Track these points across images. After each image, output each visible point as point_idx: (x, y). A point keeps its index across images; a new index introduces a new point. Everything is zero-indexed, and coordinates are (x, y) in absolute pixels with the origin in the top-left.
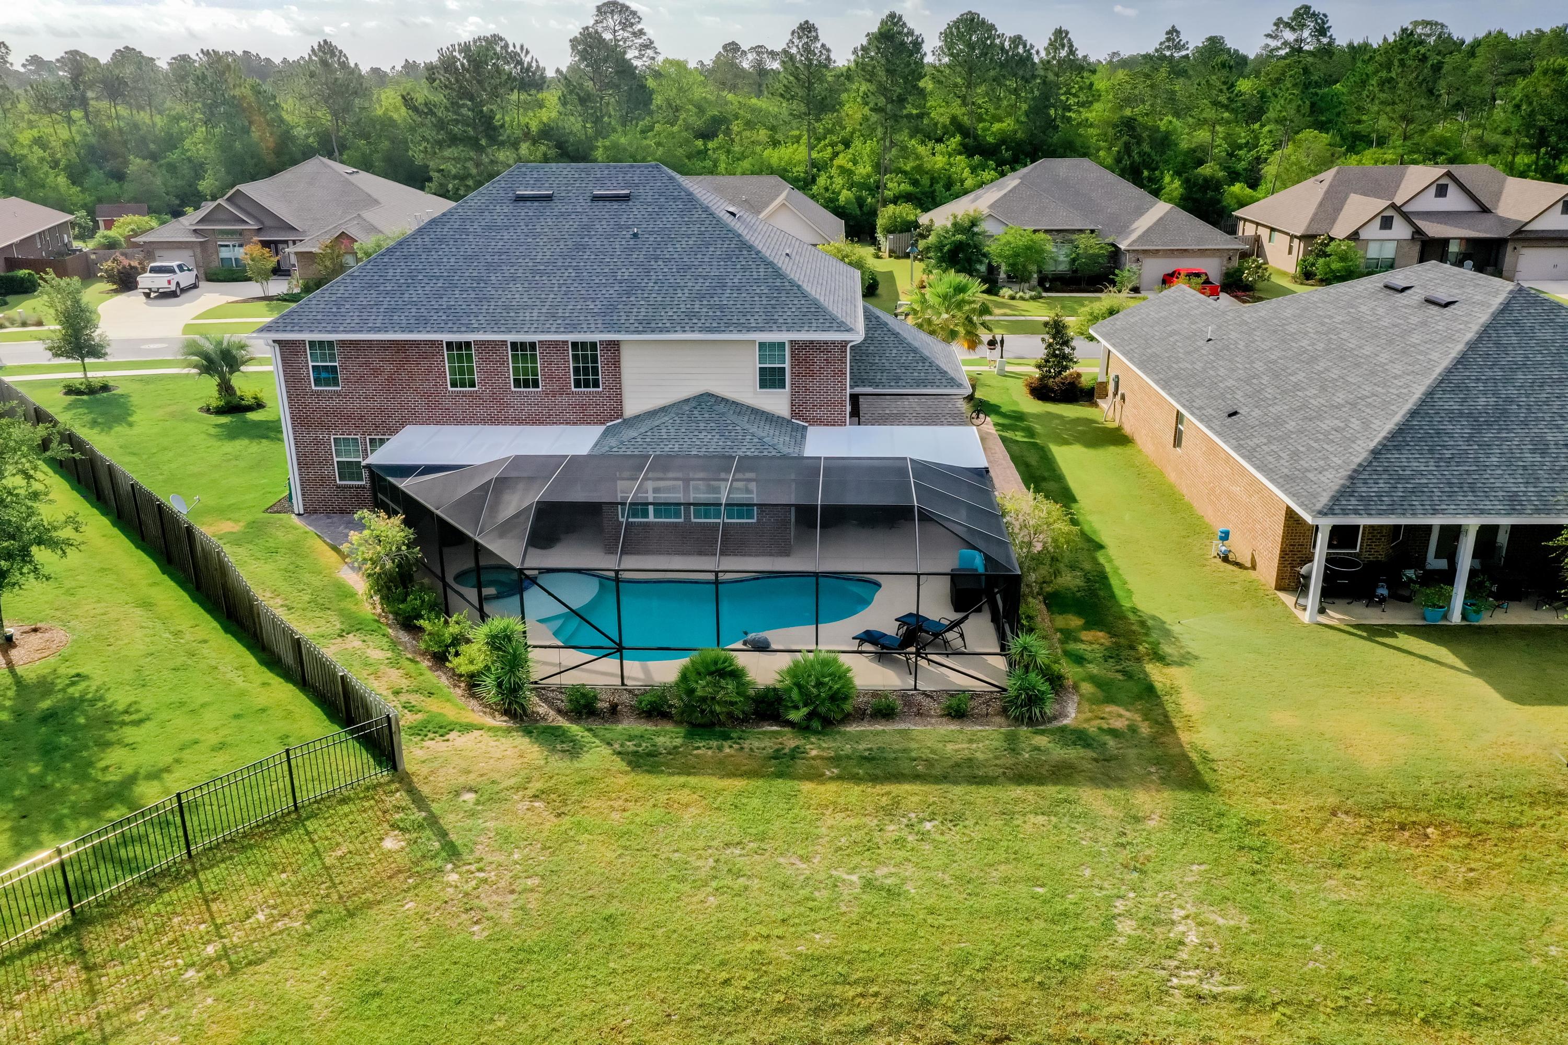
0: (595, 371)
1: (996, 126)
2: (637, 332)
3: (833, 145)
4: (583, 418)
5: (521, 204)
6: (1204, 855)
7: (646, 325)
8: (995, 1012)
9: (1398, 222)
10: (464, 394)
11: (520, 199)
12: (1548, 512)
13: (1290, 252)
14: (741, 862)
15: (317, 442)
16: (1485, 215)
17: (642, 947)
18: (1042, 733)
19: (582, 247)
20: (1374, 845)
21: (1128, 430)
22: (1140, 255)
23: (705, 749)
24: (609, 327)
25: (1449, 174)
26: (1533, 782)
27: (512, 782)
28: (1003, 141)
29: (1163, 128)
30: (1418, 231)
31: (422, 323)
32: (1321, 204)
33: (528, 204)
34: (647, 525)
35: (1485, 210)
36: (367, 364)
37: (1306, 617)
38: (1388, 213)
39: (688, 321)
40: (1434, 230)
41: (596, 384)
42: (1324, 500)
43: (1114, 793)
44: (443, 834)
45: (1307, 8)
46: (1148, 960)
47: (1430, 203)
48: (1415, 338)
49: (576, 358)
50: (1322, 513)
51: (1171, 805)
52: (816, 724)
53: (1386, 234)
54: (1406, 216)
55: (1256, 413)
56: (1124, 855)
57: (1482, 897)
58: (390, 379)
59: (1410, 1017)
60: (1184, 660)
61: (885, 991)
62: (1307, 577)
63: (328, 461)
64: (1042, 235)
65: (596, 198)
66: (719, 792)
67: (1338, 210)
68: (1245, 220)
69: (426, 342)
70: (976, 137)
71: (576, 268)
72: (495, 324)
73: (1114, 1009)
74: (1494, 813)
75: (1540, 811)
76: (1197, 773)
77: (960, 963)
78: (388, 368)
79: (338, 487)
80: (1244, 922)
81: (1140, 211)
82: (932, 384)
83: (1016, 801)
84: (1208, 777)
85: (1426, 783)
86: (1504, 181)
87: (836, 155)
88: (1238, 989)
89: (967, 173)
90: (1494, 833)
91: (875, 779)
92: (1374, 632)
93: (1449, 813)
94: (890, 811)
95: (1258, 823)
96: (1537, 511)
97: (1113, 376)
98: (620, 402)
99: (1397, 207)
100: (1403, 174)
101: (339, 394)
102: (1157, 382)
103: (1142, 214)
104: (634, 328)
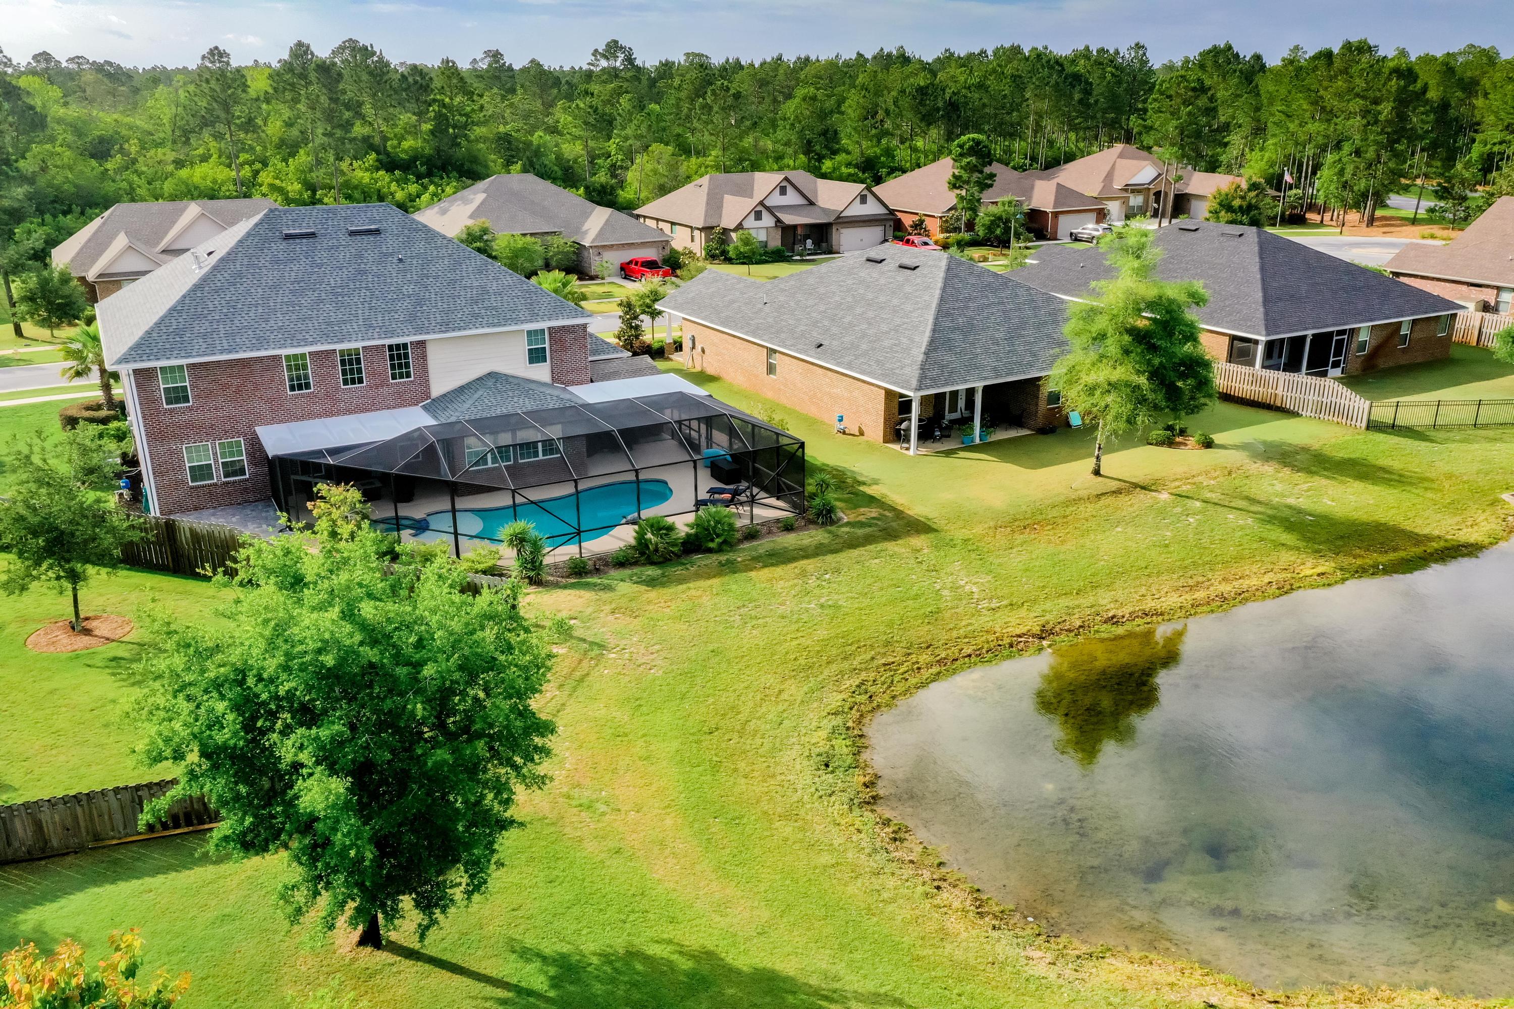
0: (407, 365)
1: (406, 145)
2: (439, 332)
4: (402, 401)
5: (291, 241)
6: (956, 558)
7: (446, 326)
8: (919, 638)
9: (765, 215)
10: (303, 396)
11: (289, 237)
12: (1011, 374)
13: (692, 240)
14: (753, 613)
15: (172, 453)
16: (812, 207)
17: (743, 657)
18: (842, 526)
19: (362, 273)
20: (1019, 538)
21: (710, 371)
22: (601, 249)
23: (677, 571)
24: (419, 330)
25: (786, 179)
26: (1062, 498)
27: (590, 610)
28: (414, 159)
29: (535, 143)
30: (778, 221)
31: (262, 342)
32: (707, 204)
35: (811, 203)
36: (217, 381)
37: (911, 452)
38: (758, 209)
39: (475, 319)
40: (789, 219)
41: (408, 376)
42: (914, 383)
43: (900, 542)
44: (584, 640)
45: (616, 42)
46: (964, 602)
47: (776, 200)
48: (908, 289)
49: (392, 358)
50: (919, 389)
51: (928, 541)
52: (724, 547)
53: (758, 224)
54: (768, 209)
55: (835, 343)
56: (924, 567)
57: (1069, 546)
58: (238, 391)
59: (1071, 593)
60: (876, 482)
61: (869, 643)
62: (908, 430)
63: (181, 467)
64: (528, 238)
65: (353, 233)
66: (711, 587)
67: (721, 207)
68: (645, 217)
69: (268, 357)
70: (388, 154)
71: (367, 289)
72: (326, 337)
73: (964, 623)
74: (1055, 513)
75: (1071, 509)
76: (928, 526)
77: (890, 624)
78: (236, 382)
79: (192, 488)
80: (989, 578)
81: (586, 216)
82: (604, 352)
83: (860, 556)
84: (935, 526)
85: (1024, 508)
86: (817, 182)
88: (1005, 602)
90: (1060, 521)
91: (784, 563)
92: (948, 453)
93: (1040, 517)
94: (804, 574)
95: (969, 540)
96: (1007, 375)
97: (690, 336)
98: (428, 387)
99: (761, 203)
100: (753, 180)
101: (190, 409)
102: (746, 334)
103: (588, 217)
104: (437, 330)
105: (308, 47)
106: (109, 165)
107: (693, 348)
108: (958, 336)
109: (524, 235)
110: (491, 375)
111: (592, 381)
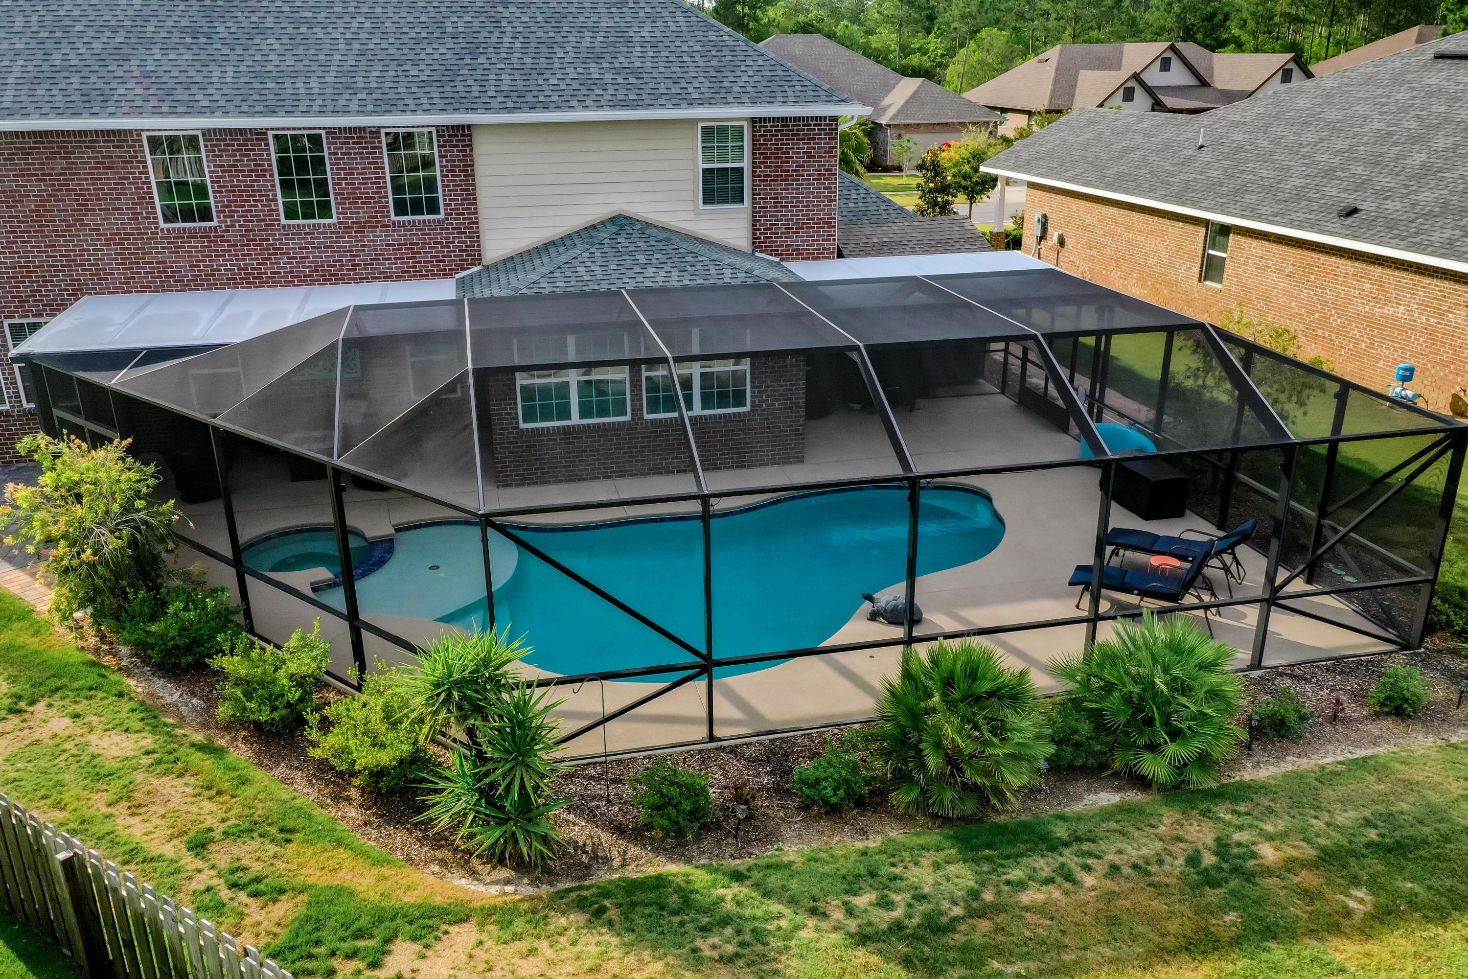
0: (431, 184)
2: (505, 109)
4: (416, 264)
7: (519, 97)
9: (1140, 94)
10: (193, 234)
16: (1204, 88)
22: (902, 129)
24: (453, 101)
25: (1171, 49)
30: (1157, 103)
32: (1055, 81)
34: (567, 432)
35: (1204, 83)
38: (1130, 84)
40: (1172, 102)
41: (433, 208)
47: (1159, 77)
49: (395, 162)
53: (1128, 104)
54: (1144, 85)
55: (1392, 203)
58: (42, 211)
67: (1074, 85)
69: (107, 137)
72: (243, 101)
78: (36, 188)
81: (888, 89)
86: (1211, 60)
97: (1037, 216)
98: (476, 236)
99: (1136, 77)
100: (1122, 53)
102: (1163, 199)
104: (495, 104)
107: (1043, 237)
110: (618, 222)
111: (840, 255)
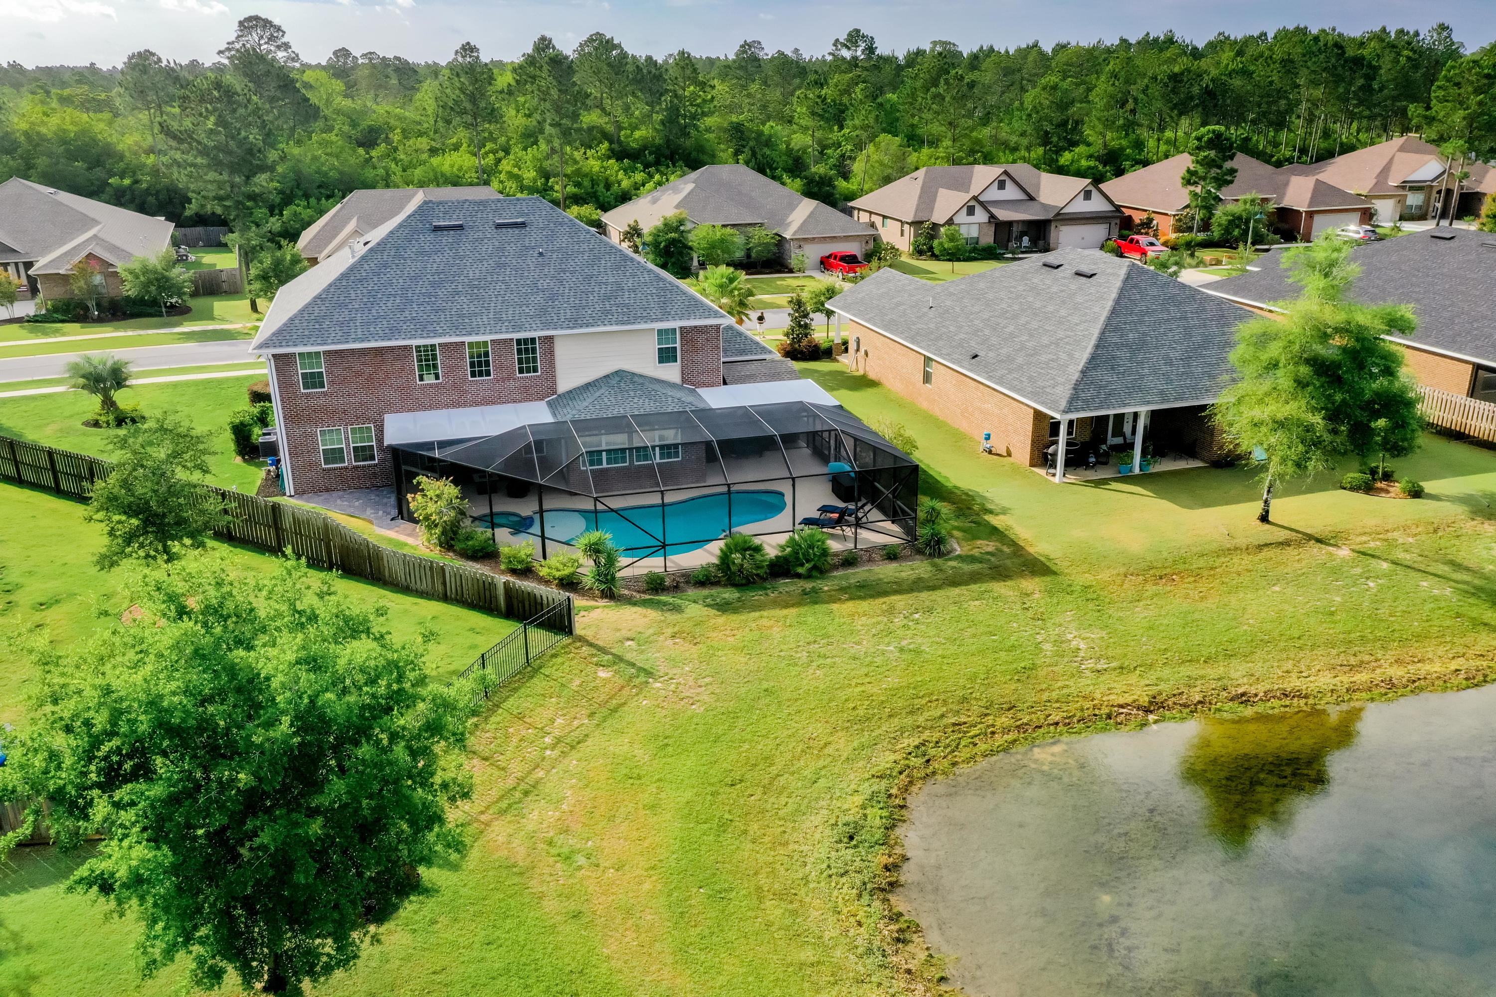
0: (535, 360)
1: (637, 134)
2: (567, 328)
3: (494, 152)
4: (527, 395)
5: (439, 233)
6: (1070, 607)
7: (575, 322)
8: (1002, 697)
9: (978, 210)
10: (431, 386)
11: (437, 229)
12: (1182, 399)
13: (902, 235)
14: (823, 651)
15: (306, 435)
16: (1031, 203)
17: (796, 700)
18: (950, 559)
19: (501, 266)
20: (1151, 589)
21: (872, 375)
22: (802, 242)
23: (756, 596)
24: (546, 325)
25: (1006, 173)
26: (1214, 546)
27: (651, 631)
28: (644, 148)
29: (766, 132)
30: (992, 216)
31: (393, 332)
32: (920, 197)
33: (445, 233)
34: (602, 470)
35: (1032, 198)
36: (350, 368)
37: (1056, 480)
38: (972, 203)
39: (605, 316)
40: (1004, 215)
41: (535, 370)
42: (1063, 404)
43: (1009, 583)
44: (633, 665)
45: (858, 31)
46: (1066, 660)
47: (994, 194)
48: (1079, 299)
49: (519, 352)
50: (1065, 412)
51: (1043, 584)
52: (814, 573)
53: (971, 219)
54: (982, 204)
55: (991, 354)
56: (1030, 614)
57: (1210, 603)
58: (370, 378)
59: (1198, 661)
60: (1004, 511)
61: (942, 697)
62: (1055, 455)
63: (316, 450)
64: (729, 230)
65: (499, 226)
66: (786, 617)
67: (934, 200)
68: (859, 210)
69: (400, 347)
70: (619, 142)
71: (504, 282)
72: (457, 329)
73: (1060, 684)
74: (1201, 563)
75: (1223, 559)
76: (1048, 567)
77: (973, 678)
78: (368, 370)
79: (324, 470)
80: (1104, 634)
81: (792, 207)
82: (751, 352)
83: (959, 595)
84: (1054, 568)
85: (1165, 554)
86: (1039, 177)
87: (498, 161)
88: (1114, 664)
89: (621, 175)
90: (1205, 573)
91: (872, 596)
92: (1099, 483)
93: (1181, 567)
94: (891, 611)
95: (1090, 587)
96: (1176, 399)
97: (854, 338)
98: (554, 383)
99: (975, 198)
100: (972, 172)
101: (325, 394)
102: (905, 339)
103: (794, 210)
104: (565, 325)
105: (550, 40)
106: (374, 153)
107: (858, 350)
108: (1124, 354)
109: (724, 226)
110: (619, 373)
111: (725, 383)
